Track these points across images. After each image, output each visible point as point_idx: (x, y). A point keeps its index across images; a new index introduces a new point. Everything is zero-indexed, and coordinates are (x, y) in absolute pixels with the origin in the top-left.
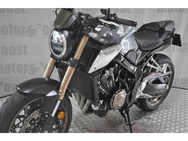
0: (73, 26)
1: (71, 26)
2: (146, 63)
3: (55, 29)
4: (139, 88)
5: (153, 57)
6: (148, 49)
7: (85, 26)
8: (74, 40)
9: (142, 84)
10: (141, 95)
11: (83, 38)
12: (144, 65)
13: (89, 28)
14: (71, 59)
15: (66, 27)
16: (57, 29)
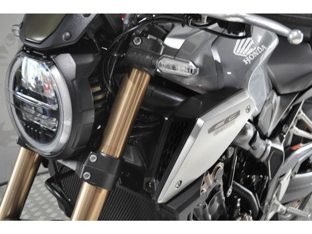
0: (91, 35)
1: (85, 34)
2: (289, 126)
3: (23, 50)
4: (274, 196)
5: (302, 109)
6: (295, 90)
7: (137, 35)
8: (98, 89)
9: (282, 182)
10: (279, 210)
11: (129, 76)
12: (285, 134)
13: (151, 39)
14: (93, 158)
15: (67, 39)
16: (32, 49)
